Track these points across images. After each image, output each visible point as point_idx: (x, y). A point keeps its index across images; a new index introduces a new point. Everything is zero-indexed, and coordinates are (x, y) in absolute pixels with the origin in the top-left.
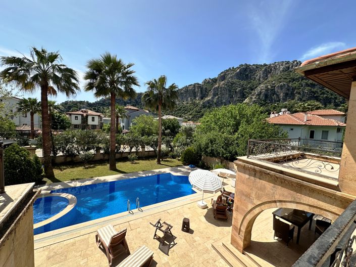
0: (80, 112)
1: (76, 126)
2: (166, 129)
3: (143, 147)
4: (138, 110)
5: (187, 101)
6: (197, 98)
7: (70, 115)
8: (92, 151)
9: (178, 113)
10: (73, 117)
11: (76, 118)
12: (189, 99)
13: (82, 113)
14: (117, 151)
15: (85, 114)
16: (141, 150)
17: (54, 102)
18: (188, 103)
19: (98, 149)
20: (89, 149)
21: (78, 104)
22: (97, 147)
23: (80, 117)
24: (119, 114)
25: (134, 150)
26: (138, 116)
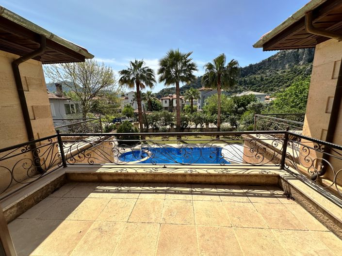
0: (168, 97)
1: (166, 108)
2: (239, 107)
3: (207, 125)
4: (211, 90)
5: (283, 69)
6: (301, 63)
7: (162, 100)
8: (168, 127)
9: (269, 87)
10: (164, 101)
11: (166, 102)
12: (287, 66)
13: (169, 98)
14: (186, 127)
15: (171, 99)
16: (205, 127)
17: (151, 92)
18: (284, 72)
19: (172, 125)
20: (166, 125)
21: (171, 90)
22: (171, 124)
23: (168, 101)
24: (193, 96)
25: (199, 126)
26: (210, 96)
